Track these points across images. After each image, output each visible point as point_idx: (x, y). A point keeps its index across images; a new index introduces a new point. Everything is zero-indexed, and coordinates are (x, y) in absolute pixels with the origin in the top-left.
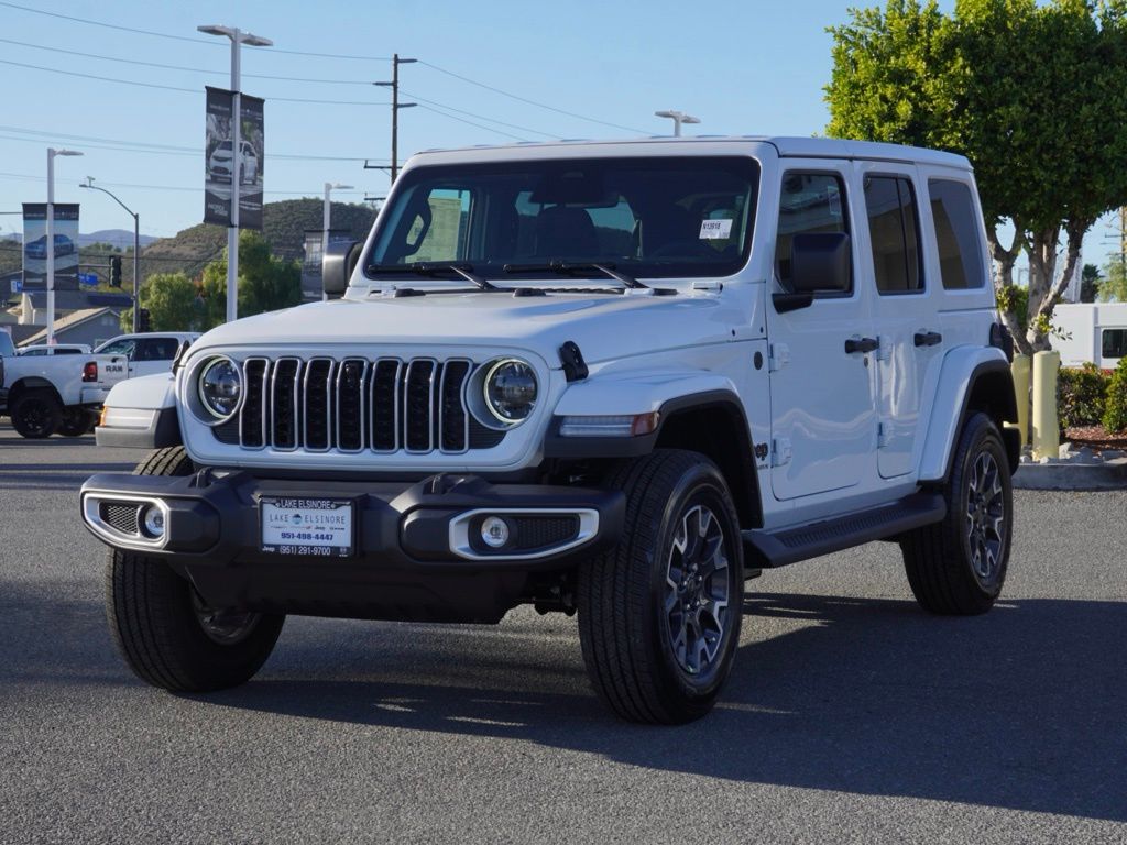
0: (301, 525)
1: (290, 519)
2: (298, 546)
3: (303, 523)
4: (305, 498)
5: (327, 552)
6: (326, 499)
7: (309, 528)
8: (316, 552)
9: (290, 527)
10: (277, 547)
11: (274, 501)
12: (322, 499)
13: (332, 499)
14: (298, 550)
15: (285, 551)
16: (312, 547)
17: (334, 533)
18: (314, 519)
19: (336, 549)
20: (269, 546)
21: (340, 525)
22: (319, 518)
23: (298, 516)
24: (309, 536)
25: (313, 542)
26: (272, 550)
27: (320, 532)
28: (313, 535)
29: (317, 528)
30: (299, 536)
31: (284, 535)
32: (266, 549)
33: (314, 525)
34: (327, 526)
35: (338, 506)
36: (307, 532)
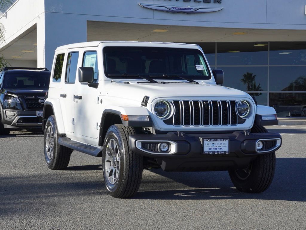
0: (214, 146)
1: (211, 144)
2: (215, 152)
3: (215, 145)
4: (216, 138)
5: (223, 153)
6: (222, 138)
7: (217, 146)
8: (220, 153)
9: (211, 146)
10: (209, 152)
11: (207, 140)
12: (221, 138)
13: (224, 138)
14: (215, 153)
15: (211, 153)
16: (219, 152)
17: (224, 147)
18: (218, 144)
19: (225, 152)
20: (206, 152)
21: (225, 145)
22: (220, 144)
23: (214, 143)
24: (217, 149)
25: (218, 150)
26: (207, 153)
27: (220, 148)
28: (218, 148)
29: (219, 146)
30: (214, 149)
31: (209, 149)
32: (205, 153)
33: (218, 146)
34: (222, 146)
35: (225, 140)
36: (216, 148)
